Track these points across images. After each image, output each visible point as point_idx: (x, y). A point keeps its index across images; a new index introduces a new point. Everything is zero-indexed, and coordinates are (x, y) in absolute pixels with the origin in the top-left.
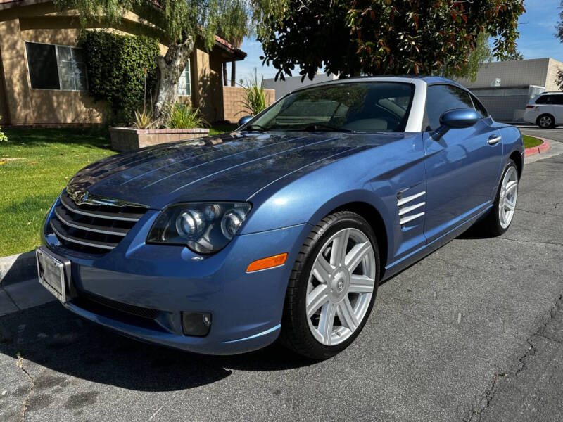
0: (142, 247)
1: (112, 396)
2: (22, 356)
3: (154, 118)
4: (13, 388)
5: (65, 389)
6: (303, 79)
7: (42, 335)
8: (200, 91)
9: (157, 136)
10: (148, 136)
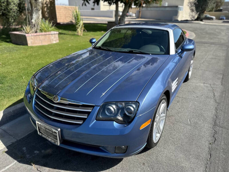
0: (95, 122)
2: (33, 164)
6: (94, 5)
7: (36, 152)
8: (45, 9)
9: (35, 37)
10: (31, 37)
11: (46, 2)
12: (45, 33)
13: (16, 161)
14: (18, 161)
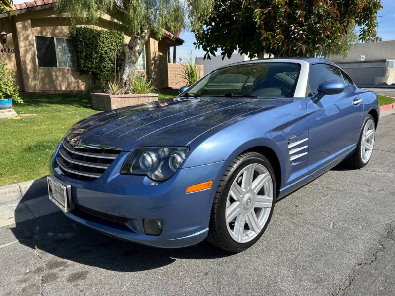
0: (118, 176)
1: (98, 275)
3: (121, 87)
4: (33, 268)
5: (67, 270)
7: (51, 234)
8: (152, 67)
9: (123, 99)
10: (117, 99)
13: (17, 241)
14: (20, 241)
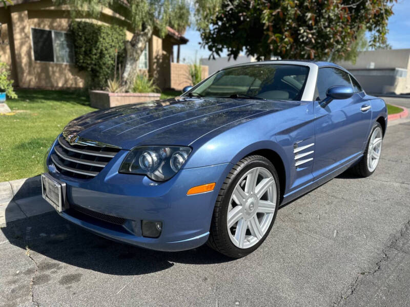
0: (116, 175)
1: (91, 277)
2: (29, 248)
3: (121, 85)
4: (23, 269)
5: (59, 272)
6: (229, 60)
7: (43, 235)
8: (155, 66)
9: (123, 98)
10: (117, 97)
11: (157, 55)
12: (139, 94)
13: (7, 241)
14: (10, 241)
